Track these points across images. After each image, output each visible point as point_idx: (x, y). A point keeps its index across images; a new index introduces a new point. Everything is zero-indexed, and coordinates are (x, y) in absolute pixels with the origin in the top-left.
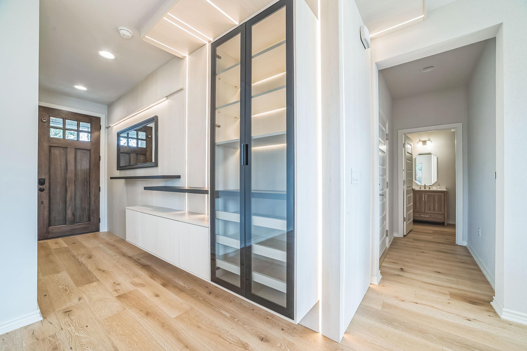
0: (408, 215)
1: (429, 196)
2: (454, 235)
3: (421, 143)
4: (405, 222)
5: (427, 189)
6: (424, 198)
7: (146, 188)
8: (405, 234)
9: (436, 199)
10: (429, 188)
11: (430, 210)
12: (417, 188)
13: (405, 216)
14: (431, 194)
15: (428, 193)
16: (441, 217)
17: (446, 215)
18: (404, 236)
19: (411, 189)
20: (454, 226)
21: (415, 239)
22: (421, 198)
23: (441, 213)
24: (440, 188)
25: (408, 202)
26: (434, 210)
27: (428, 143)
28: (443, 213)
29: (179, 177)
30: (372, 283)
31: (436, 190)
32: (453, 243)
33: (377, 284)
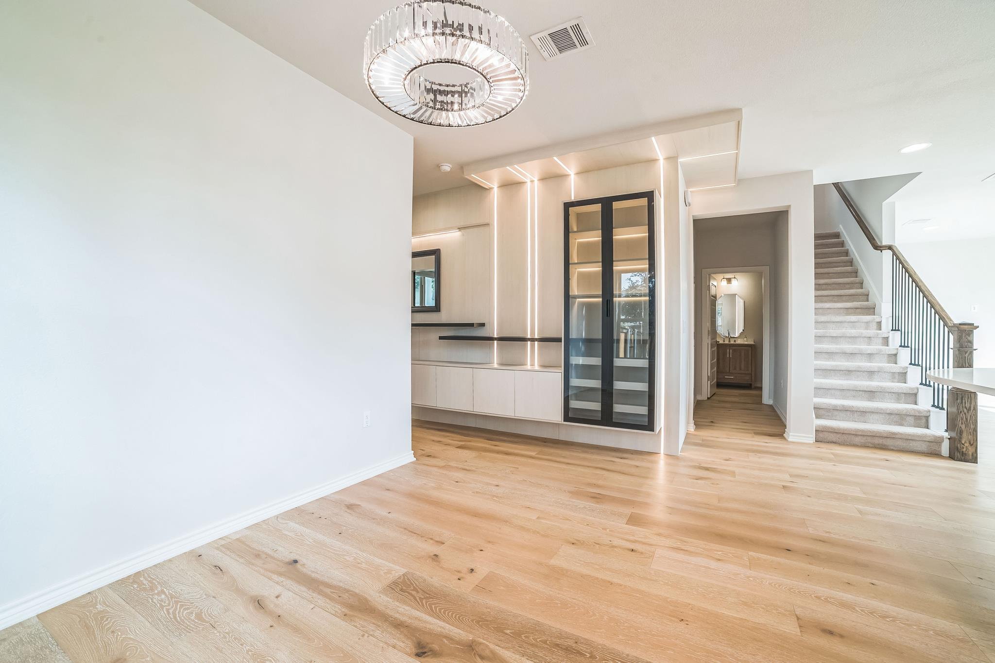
0: (712, 373)
1: (734, 351)
2: (761, 396)
3: (724, 282)
4: (709, 382)
5: (732, 342)
6: (729, 353)
7: (441, 338)
8: (709, 397)
9: (743, 354)
10: (735, 341)
11: (735, 369)
12: (721, 342)
13: (709, 375)
14: (737, 348)
15: (734, 348)
16: (748, 378)
17: (753, 375)
18: (708, 398)
19: (715, 342)
20: (760, 389)
21: (720, 401)
22: (725, 354)
23: (748, 372)
24: (747, 341)
25: (712, 359)
26: (740, 369)
27: (734, 282)
28: (750, 372)
29: (483, 325)
30: (688, 430)
31: (742, 343)
32: (760, 402)
33: (693, 430)
